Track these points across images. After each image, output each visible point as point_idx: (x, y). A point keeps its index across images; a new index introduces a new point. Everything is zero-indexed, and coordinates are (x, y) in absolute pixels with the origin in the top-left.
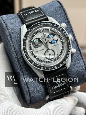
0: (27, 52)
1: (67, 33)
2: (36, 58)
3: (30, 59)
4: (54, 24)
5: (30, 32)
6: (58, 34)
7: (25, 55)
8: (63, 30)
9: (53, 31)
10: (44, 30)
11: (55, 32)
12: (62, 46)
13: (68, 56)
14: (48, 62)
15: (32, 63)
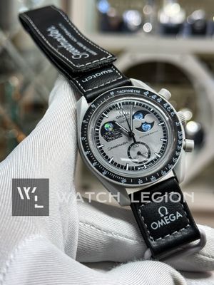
0: (90, 150)
1: (172, 107)
2: (110, 162)
3: (98, 163)
4: (143, 91)
5: (94, 109)
6: (153, 111)
7: (87, 155)
8: (163, 102)
9: (144, 106)
10: (123, 103)
11: (147, 107)
12: (165, 135)
13: (177, 154)
14: (136, 168)
15: (101, 171)
